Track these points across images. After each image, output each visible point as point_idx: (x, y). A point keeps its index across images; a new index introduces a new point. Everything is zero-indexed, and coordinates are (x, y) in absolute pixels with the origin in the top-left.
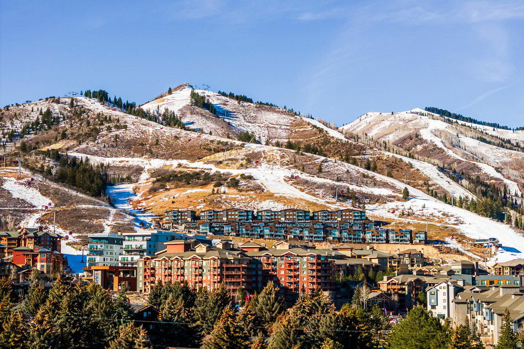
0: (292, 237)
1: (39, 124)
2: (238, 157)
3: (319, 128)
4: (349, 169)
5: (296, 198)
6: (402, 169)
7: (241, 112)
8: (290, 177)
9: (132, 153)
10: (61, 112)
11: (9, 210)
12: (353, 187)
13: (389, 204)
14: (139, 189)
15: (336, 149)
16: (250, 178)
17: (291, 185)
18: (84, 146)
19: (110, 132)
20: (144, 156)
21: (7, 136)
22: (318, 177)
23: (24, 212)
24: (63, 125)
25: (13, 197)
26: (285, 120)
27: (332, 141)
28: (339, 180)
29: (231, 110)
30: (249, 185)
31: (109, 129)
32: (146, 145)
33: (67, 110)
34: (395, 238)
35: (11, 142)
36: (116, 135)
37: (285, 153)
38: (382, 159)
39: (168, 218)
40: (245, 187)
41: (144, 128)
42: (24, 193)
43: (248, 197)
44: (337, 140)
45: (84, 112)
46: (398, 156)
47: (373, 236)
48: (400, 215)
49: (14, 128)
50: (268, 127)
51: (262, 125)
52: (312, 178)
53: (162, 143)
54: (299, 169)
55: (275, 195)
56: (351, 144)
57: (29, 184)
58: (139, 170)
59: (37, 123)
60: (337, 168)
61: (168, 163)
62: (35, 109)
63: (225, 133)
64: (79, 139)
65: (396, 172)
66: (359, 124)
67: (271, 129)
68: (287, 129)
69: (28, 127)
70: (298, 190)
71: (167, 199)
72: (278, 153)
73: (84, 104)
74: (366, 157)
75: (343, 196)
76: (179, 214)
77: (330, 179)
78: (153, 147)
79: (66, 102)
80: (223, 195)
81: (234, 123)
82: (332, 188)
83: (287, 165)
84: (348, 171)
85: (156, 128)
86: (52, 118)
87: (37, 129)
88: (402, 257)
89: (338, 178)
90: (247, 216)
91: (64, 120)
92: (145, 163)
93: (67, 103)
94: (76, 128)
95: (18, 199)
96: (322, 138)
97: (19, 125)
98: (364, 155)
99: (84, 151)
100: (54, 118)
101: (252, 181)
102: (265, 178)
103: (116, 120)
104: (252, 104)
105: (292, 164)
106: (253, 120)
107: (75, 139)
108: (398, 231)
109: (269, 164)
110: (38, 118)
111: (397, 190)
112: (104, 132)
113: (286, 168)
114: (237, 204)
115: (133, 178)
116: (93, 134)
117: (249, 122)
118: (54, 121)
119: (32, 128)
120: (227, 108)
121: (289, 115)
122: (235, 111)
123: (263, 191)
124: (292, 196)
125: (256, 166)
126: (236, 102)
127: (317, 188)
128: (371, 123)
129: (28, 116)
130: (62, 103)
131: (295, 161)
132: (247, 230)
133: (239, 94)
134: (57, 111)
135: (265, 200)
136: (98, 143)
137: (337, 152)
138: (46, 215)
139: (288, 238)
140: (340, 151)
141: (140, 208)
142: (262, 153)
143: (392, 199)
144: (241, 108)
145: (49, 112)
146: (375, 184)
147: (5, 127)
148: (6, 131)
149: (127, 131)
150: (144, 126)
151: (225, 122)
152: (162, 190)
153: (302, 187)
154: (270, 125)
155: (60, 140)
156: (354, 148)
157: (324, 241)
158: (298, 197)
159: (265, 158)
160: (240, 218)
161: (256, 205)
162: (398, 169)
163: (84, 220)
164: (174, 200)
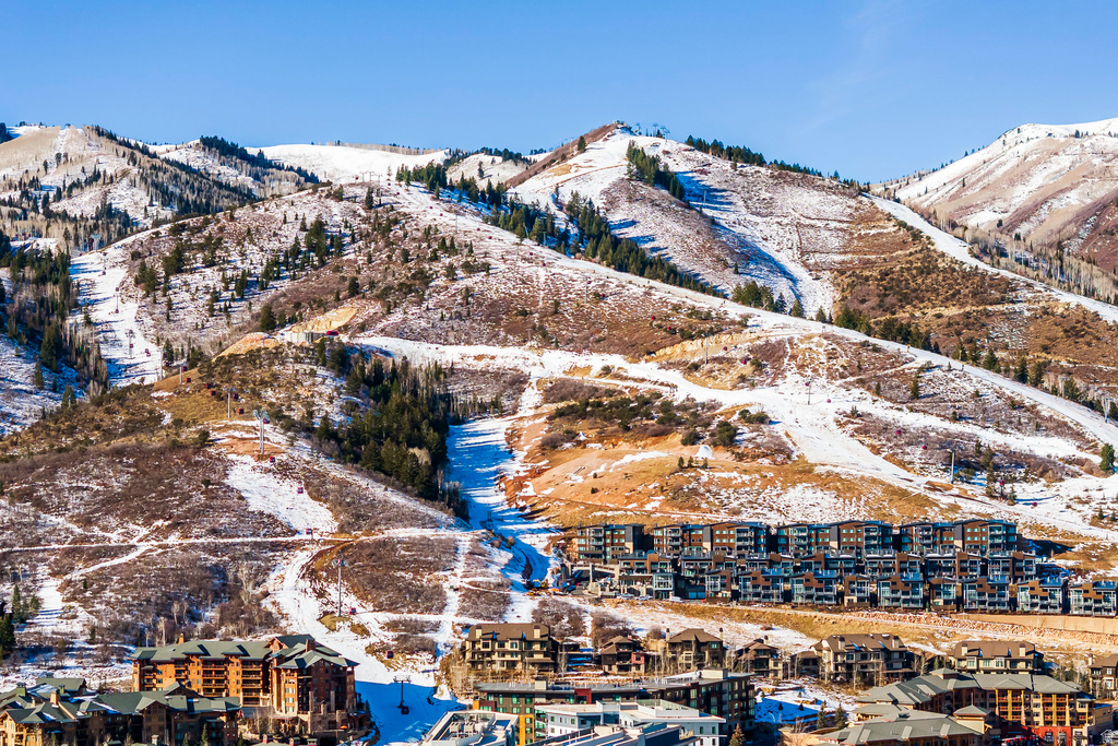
0: (855, 600)
1: (300, 252)
2: (733, 354)
3: (912, 228)
4: (979, 386)
5: (862, 478)
6: (1098, 339)
7: (739, 189)
8: (849, 412)
9: (502, 334)
10: (346, 222)
11: (243, 544)
12: (990, 437)
13: (1069, 481)
14: (519, 437)
15: (951, 287)
16: (762, 419)
17: (852, 436)
18: (396, 317)
19: (454, 280)
20: (529, 344)
21: (232, 286)
22: (911, 410)
23: (275, 547)
24: (352, 256)
25: (250, 509)
26: (837, 207)
27: (941, 265)
28: (957, 418)
29: (717, 186)
30: (759, 440)
31: (451, 272)
32: (531, 313)
33: (360, 216)
34: (1082, 603)
35: (242, 299)
36: (467, 289)
37: (838, 344)
38: (1053, 314)
39: (583, 542)
40: (751, 446)
41: (528, 269)
42: (273, 496)
43: (757, 476)
44: (952, 262)
45: (396, 222)
46: (1090, 305)
47: (1032, 597)
48: (1094, 517)
49: (246, 266)
50: (799, 225)
51: (785, 221)
52: (898, 414)
53: (568, 309)
54: (869, 389)
55: (818, 470)
56: (983, 275)
57: (284, 471)
58: (518, 382)
59: (295, 251)
60: (953, 385)
61: (581, 360)
62: (291, 218)
63: (704, 247)
64: (389, 297)
65: (1085, 348)
66: (1002, 159)
67: (806, 230)
68: (841, 230)
69: (277, 263)
70: (867, 450)
71: (579, 479)
72: (820, 346)
73: (395, 199)
74: (1017, 307)
75: (967, 463)
76: (608, 533)
77: (938, 415)
78: (547, 321)
79: (356, 197)
80: (702, 472)
81: (725, 218)
82: (947, 442)
83: (842, 376)
84: (977, 394)
85: (553, 271)
86: (327, 237)
87: (296, 266)
88: (1096, 673)
89: (954, 413)
90: (757, 538)
91: (354, 241)
92: (530, 362)
93: (358, 200)
94: (379, 265)
95: (261, 513)
96: (920, 256)
97: (258, 257)
98: (1013, 302)
99: (400, 332)
100: (332, 238)
101: (765, 428)
102: (793, 417)
103: (466, 246)
104: (763, 170)
105: (852, 374)
106: (766, 209)
107: (378, 298)
108: (1090, 588)
109: (802, 375)
110: (296, 238)
111: (1089, 442)
112: (441, 282)
113: (841, 386)
114: (732, 497)
115: (505, 402)
116: (417, 285)
117: (758, 214)
118: (332, 246)
119: (286, 263)
120: (708, 181)
121: (844, 194)
122: (724, 186)
123: (789, 457)
124: (854, 472)
125: (774, 380)
126: (727, 165)
127: (909, 444)
128: (1029, 159)
129: (275, 235)
130: (348, 199)
131: (859, 367)
132: (755, 587)
133: (734, 145)
134: (338, 219)
135: (794, 484)
136: (428, 309)
137: (953, 295)
138: (320, 554)
139: (846, 601)
140: (959, 292)
141: (522, 504)
142: (788, 346)
143: (1076, 468)
144: (739, 180)
145: (319, 227)
146: (1038, 427)
147: (229, 262)
148: (229, 273)
149: (491, 278)
150: (527, 264)
151: (705, 216)
152: (568, 445)
153: (876, 443)
154: (803, 221)
155: (345, 298)
156: (991, 286)
157: (924, 609)
158: (867, 475)
159: (793, 357)
160: (740, 543)
161: (775, 499)
162: (1088, 338)
163: (403, 574)
164: (596, 484)
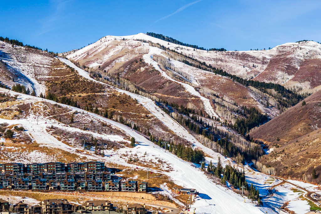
0: (53, 188)
2: (12, 108)
3: (71, 68)
4: (92, 119)
5: (55, 148)
6: (130, 104)
7: (15, 54)
8: (50, 127)
12: (96, 135)
13: (121, 149)
15: (84, 87)
16: (22, 129)
17: (52, 135)
22: (71, 126)
26: (47, 60)
27: (81, 80)
28: (85, 129)
29: (7, 52)
30: (21, 136)
34: (125, 188)
37: (47, 105)
38: (116, 96)
40: (18, 138)
43: (20, 148)
44: (84, 79)
46: (128, 93)
47: (110, 186)
48: (129, 160)
50: (34, 66)
51: (30, 64)
52: (66, 128)
54: (57, 120)
55: (40, 146)
56: (94, 83)
60: (84, 118)
65: (126, 107)
67: (37, 67)
68: (48, 68)
70: (56, 139)
72: (41, 105)
74: (105, 94)
75: (89, 143)
77: (79, 128)
80: (2, 147)
81: (10, 63)
82: (82, 136)
83: (48, 115)
84: (92, 121)
88: (130, 210)
89: (85, 127)
90: (20, 168)
96: (74, 77)
98: (104, 92)
101: (23, 132)
102: (32, 128)
104: (23, 48)
105: (52, 115)
106: (24, 60)
108: (128, 183)
109: (35, 115)
111: (127, 137)
113: (48, 118)
114: (12, 154)
117: (21, 62)
120: (4, 51)
121: (49, 56)
122: (9, 53)
123: (31, 142)
124: (52, 147)
125: (26, 116)
126: (11, 46)
127: (70, 137)
128: (109, 47)
131: (54, 112)
132: (19, 184)
133: (13, 39)
135: (32, 151)
137: (85, 90)
139: (50, 189)
140: (86, 88)
142: (30, 105)
143: (123, 145)
144: (14, 50)
146: (111, 132)
151: (3, 62)
153: (59, 137)
154: (36, 65)
156: (96, 87)
157: (75, 191)
158: (56, 147)
159: (32, 109)
160: (15, 170)
161: (26, 155)
162: (127, 104)
